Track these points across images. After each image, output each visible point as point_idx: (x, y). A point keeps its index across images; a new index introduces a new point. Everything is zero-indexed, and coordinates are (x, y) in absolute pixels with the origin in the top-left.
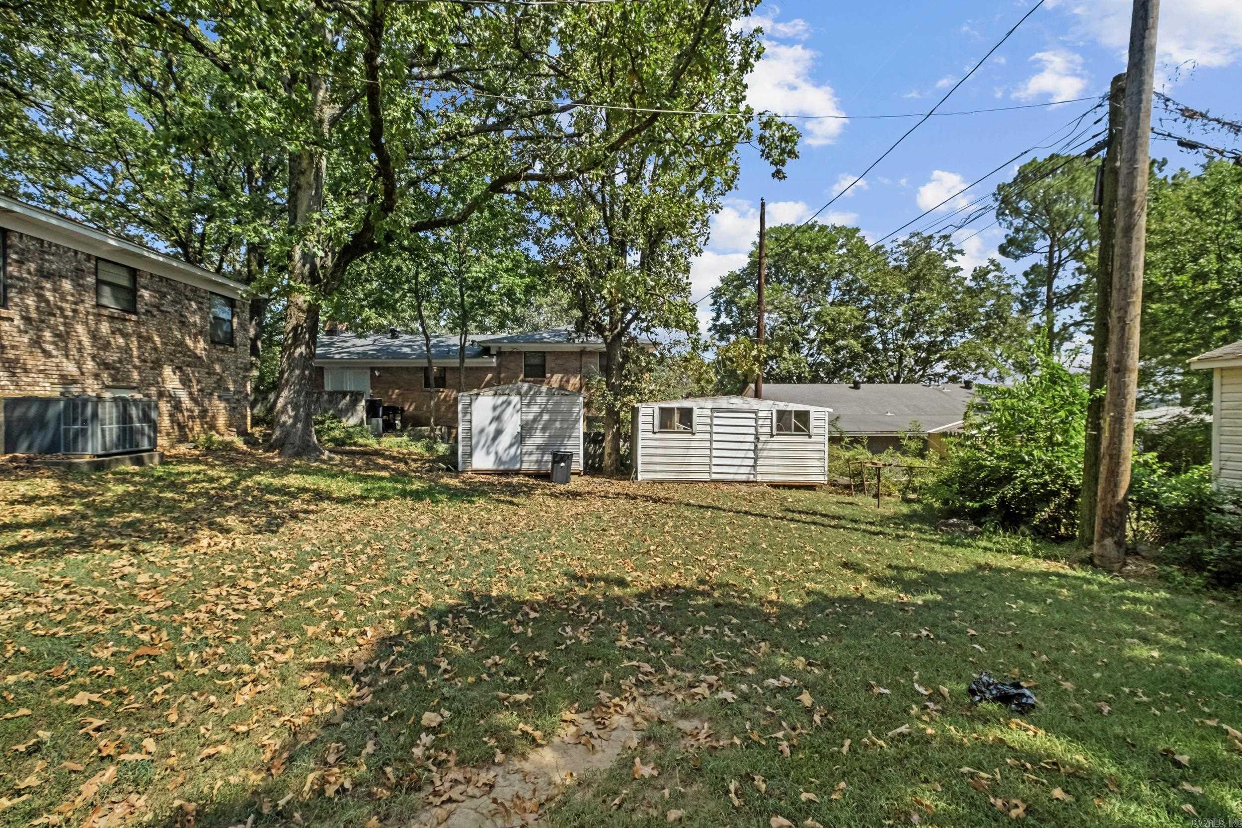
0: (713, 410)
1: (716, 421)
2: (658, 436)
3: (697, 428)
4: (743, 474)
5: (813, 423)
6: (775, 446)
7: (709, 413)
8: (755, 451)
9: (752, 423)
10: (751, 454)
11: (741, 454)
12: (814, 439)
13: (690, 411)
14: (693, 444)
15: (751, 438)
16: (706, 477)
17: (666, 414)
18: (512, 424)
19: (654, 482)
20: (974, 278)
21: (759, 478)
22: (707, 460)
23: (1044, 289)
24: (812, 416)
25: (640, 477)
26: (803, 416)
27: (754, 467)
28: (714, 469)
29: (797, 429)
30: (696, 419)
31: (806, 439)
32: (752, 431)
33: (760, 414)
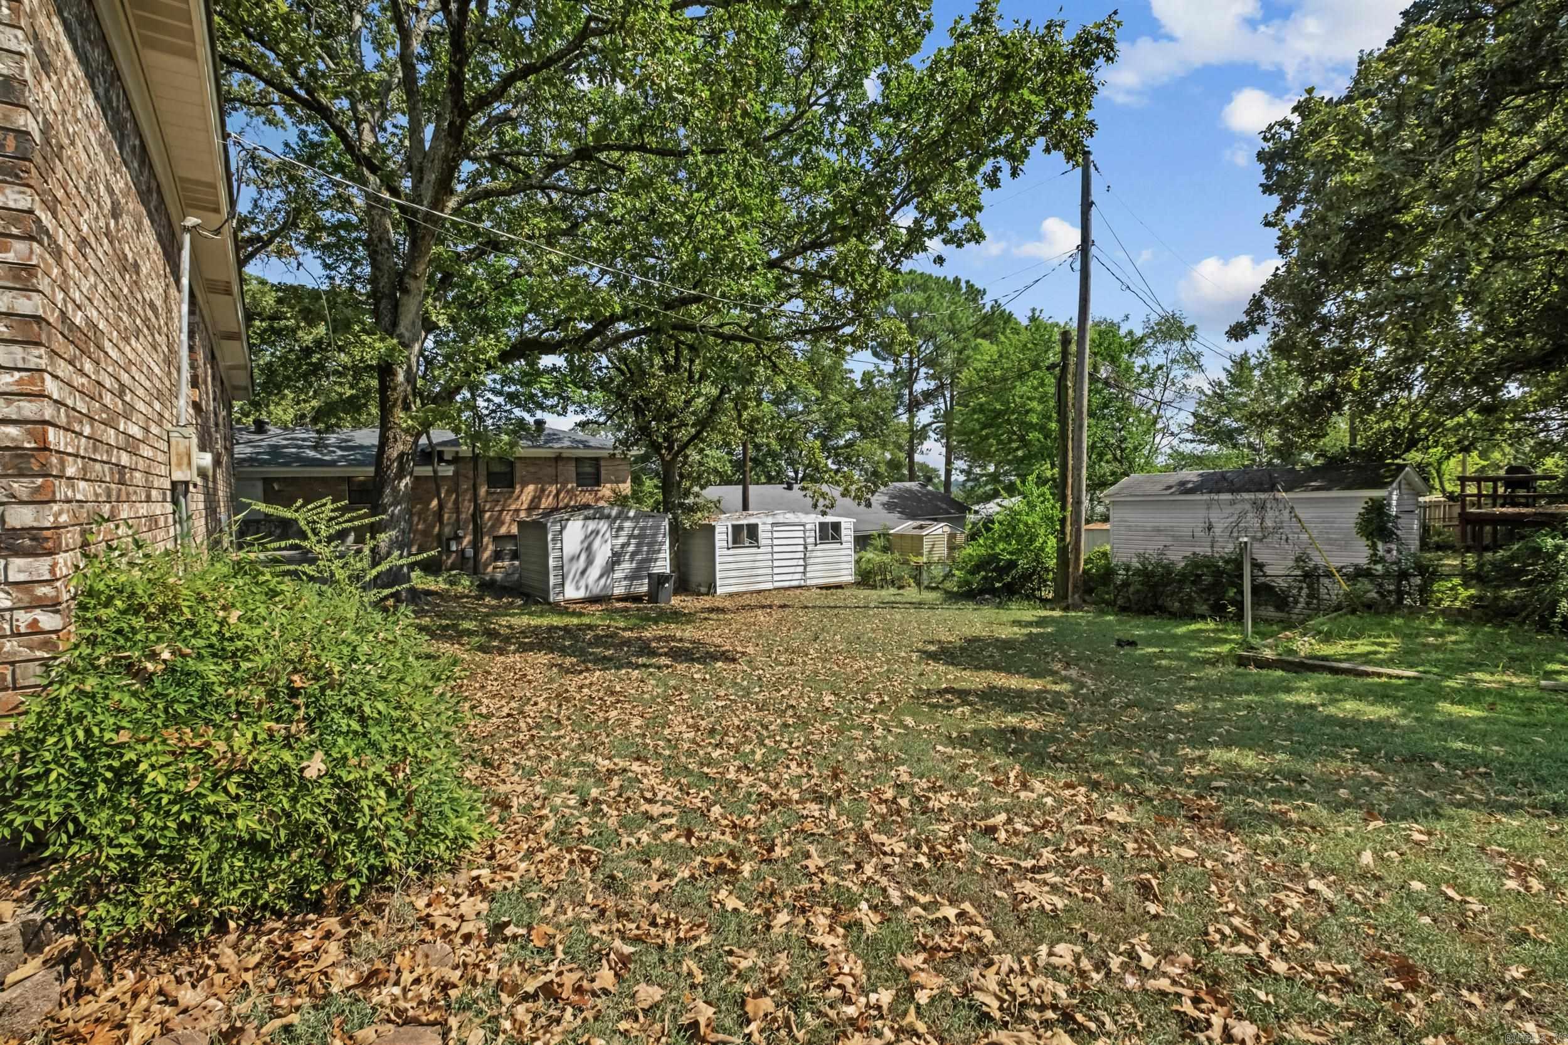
0: (773, 524)
1: (776, 535)
2: (732, 552)
3: (762, 542)
4: (795, 580)
5: (844, 532)
6: (819, 554)
7: (769, 527)
8: (804, 559)
9: (801, 534)
10: (801, 562)
11: (794, 562)
12: (845, 545)
13: (756, 526)
14: (759, 557)
15: (801, 548)
16: (769, 586)
17: (737, 529)
18: (603, 553)
19: (731, 595)
20: (862, 381)
21: (809, 582)
22: (769, 571)
23: (907, 392)
24: (843, 526)
25: (719, 591)
26: (836, 527)
27: (804, 573)
28: (776, 578)
29: (833, 538)
30: (761, 535)
31: (838, 546)
32: (801, 541)
33: (808, 527)
